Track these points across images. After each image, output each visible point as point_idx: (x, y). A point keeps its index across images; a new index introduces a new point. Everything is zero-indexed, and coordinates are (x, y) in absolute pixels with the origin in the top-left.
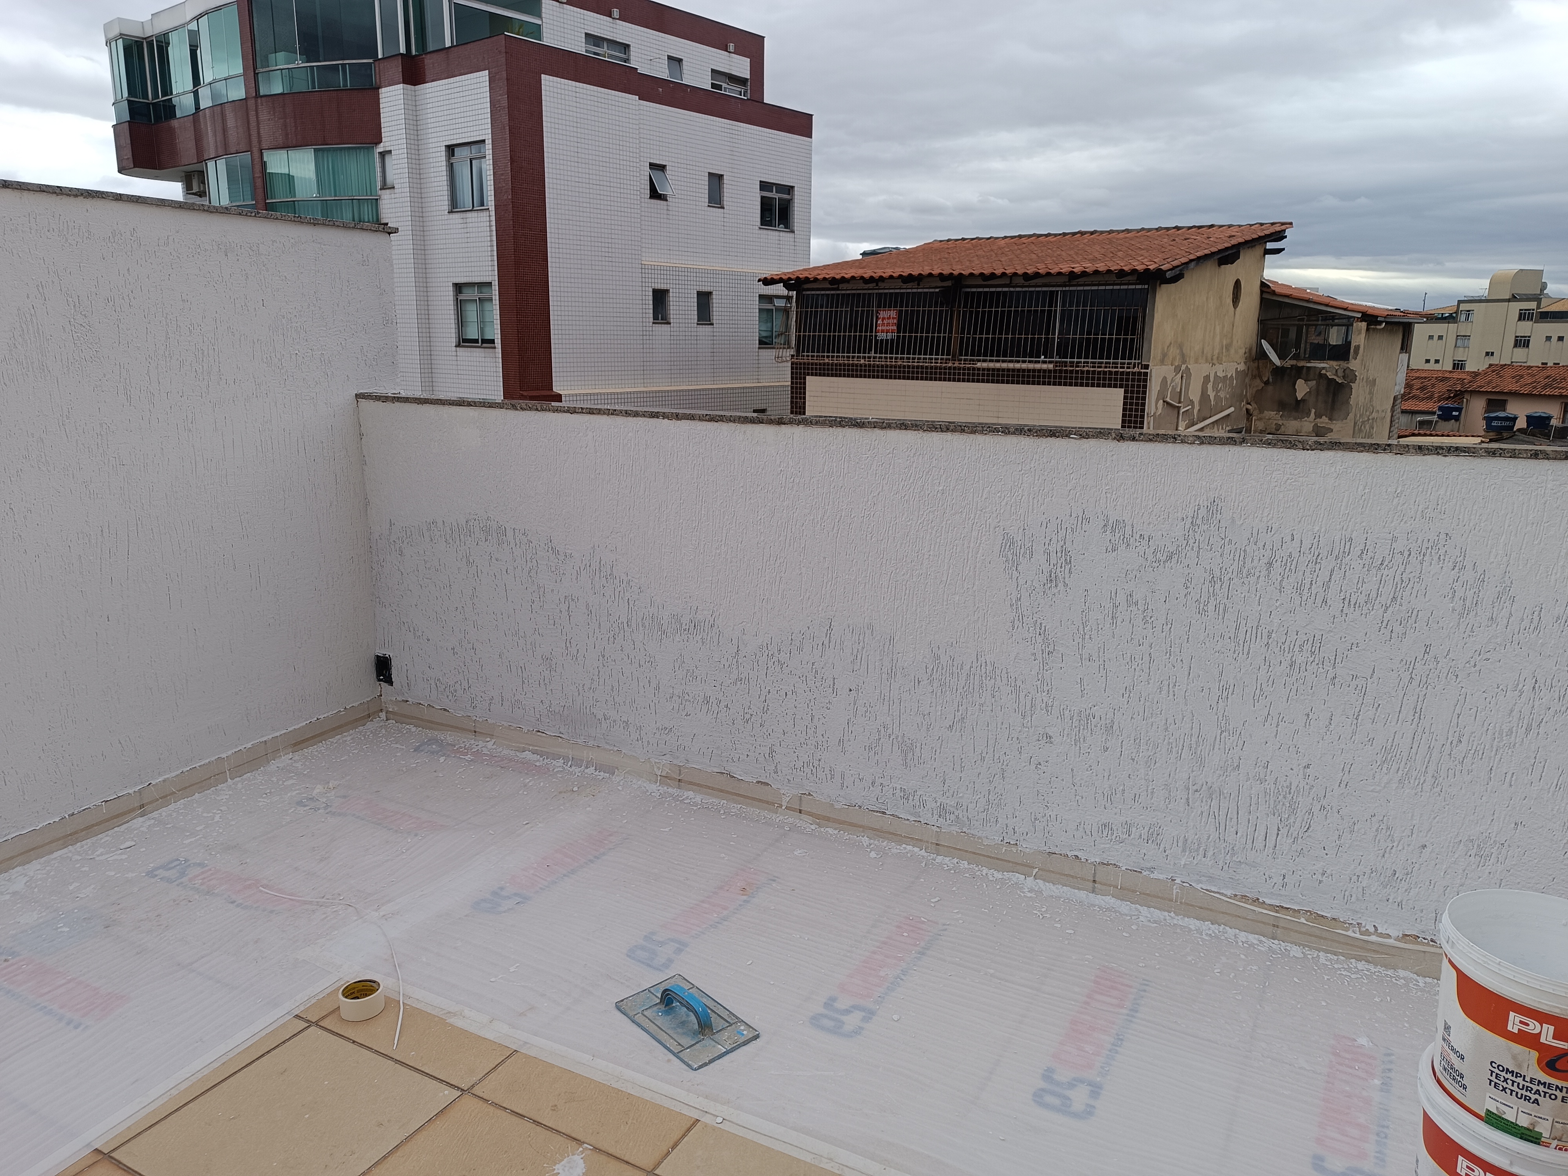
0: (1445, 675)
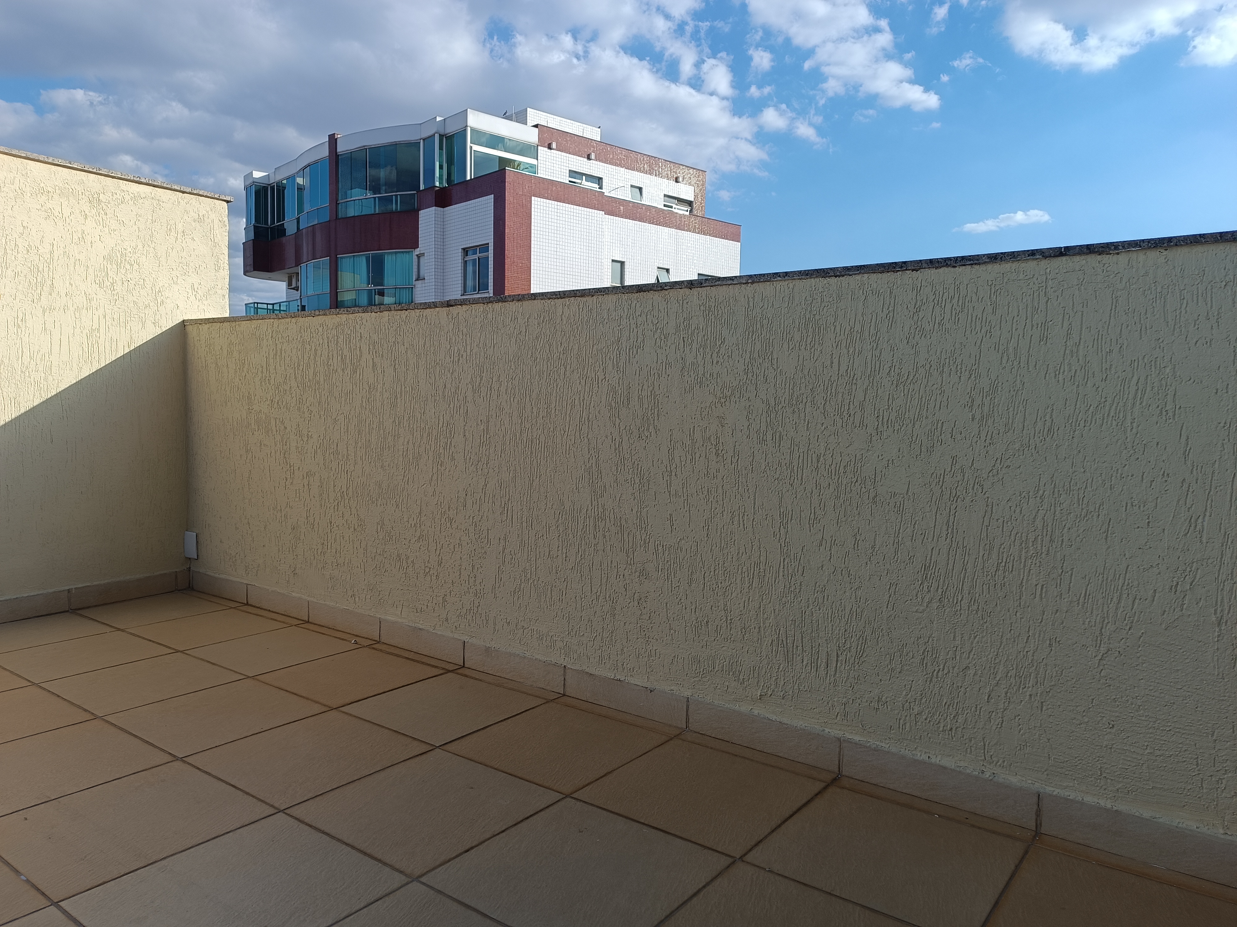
0: (972, 486)
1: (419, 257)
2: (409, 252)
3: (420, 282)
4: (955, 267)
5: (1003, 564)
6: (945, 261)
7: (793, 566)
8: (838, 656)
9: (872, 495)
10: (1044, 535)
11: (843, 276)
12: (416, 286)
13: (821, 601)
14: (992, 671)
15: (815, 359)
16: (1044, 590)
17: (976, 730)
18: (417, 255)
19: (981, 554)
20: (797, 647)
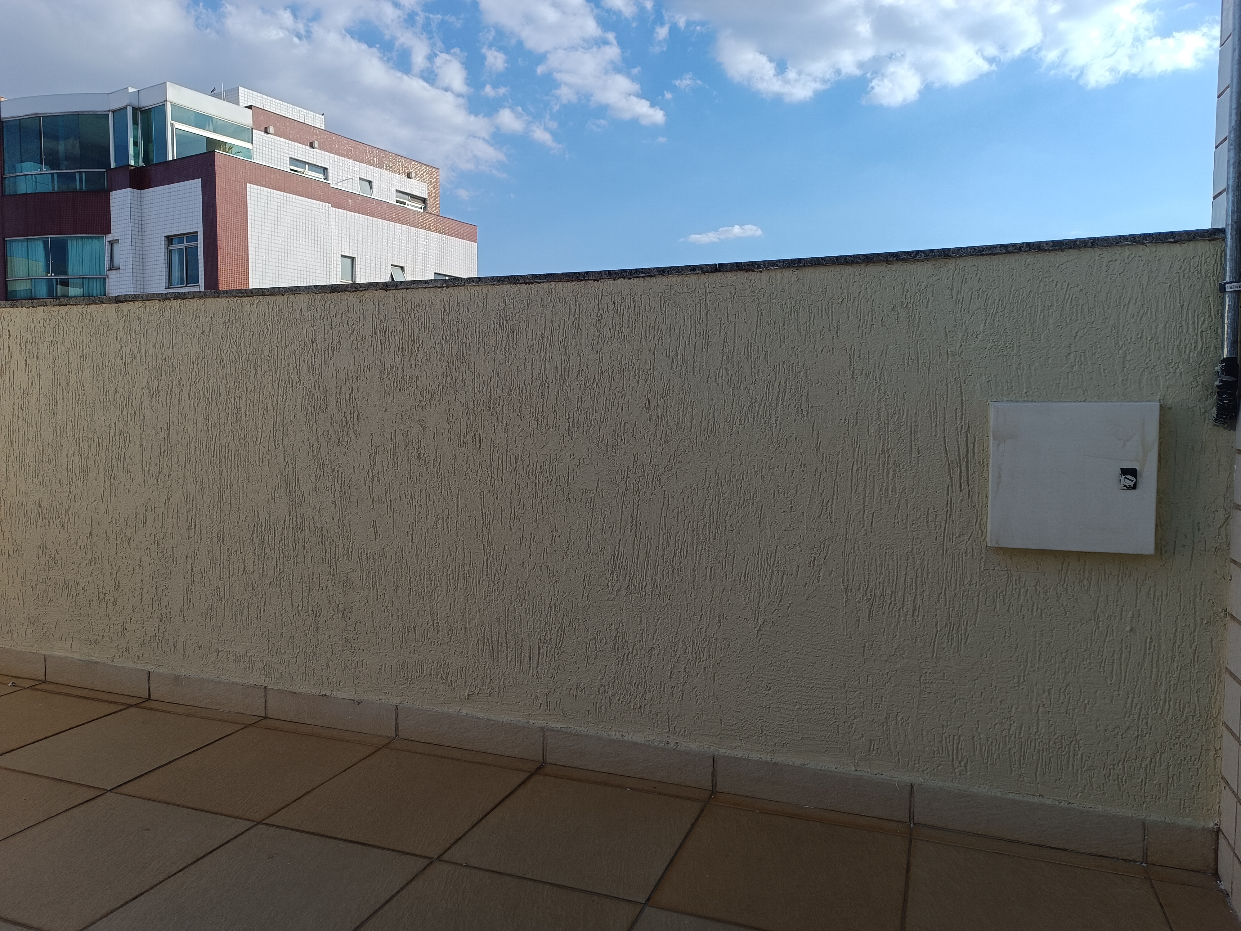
0: (651, 480)
1: (111, 243)
2: (99, 238)
3: (114, 272)
4: (630, 278)
5: (679, 550)
6: (622, 273)
7: (496, 565)
8: (539, 649)
9: (566, 493)
10: (711, 522)
11: (532, 283)
12: (110, 277)
13: (522, 597)
14: (673, 650)
15: (510, 363)
16: (713, 571)
17: (661, 705)
18: (109, 242)
19: (661, 543)
20: (502, 644)
